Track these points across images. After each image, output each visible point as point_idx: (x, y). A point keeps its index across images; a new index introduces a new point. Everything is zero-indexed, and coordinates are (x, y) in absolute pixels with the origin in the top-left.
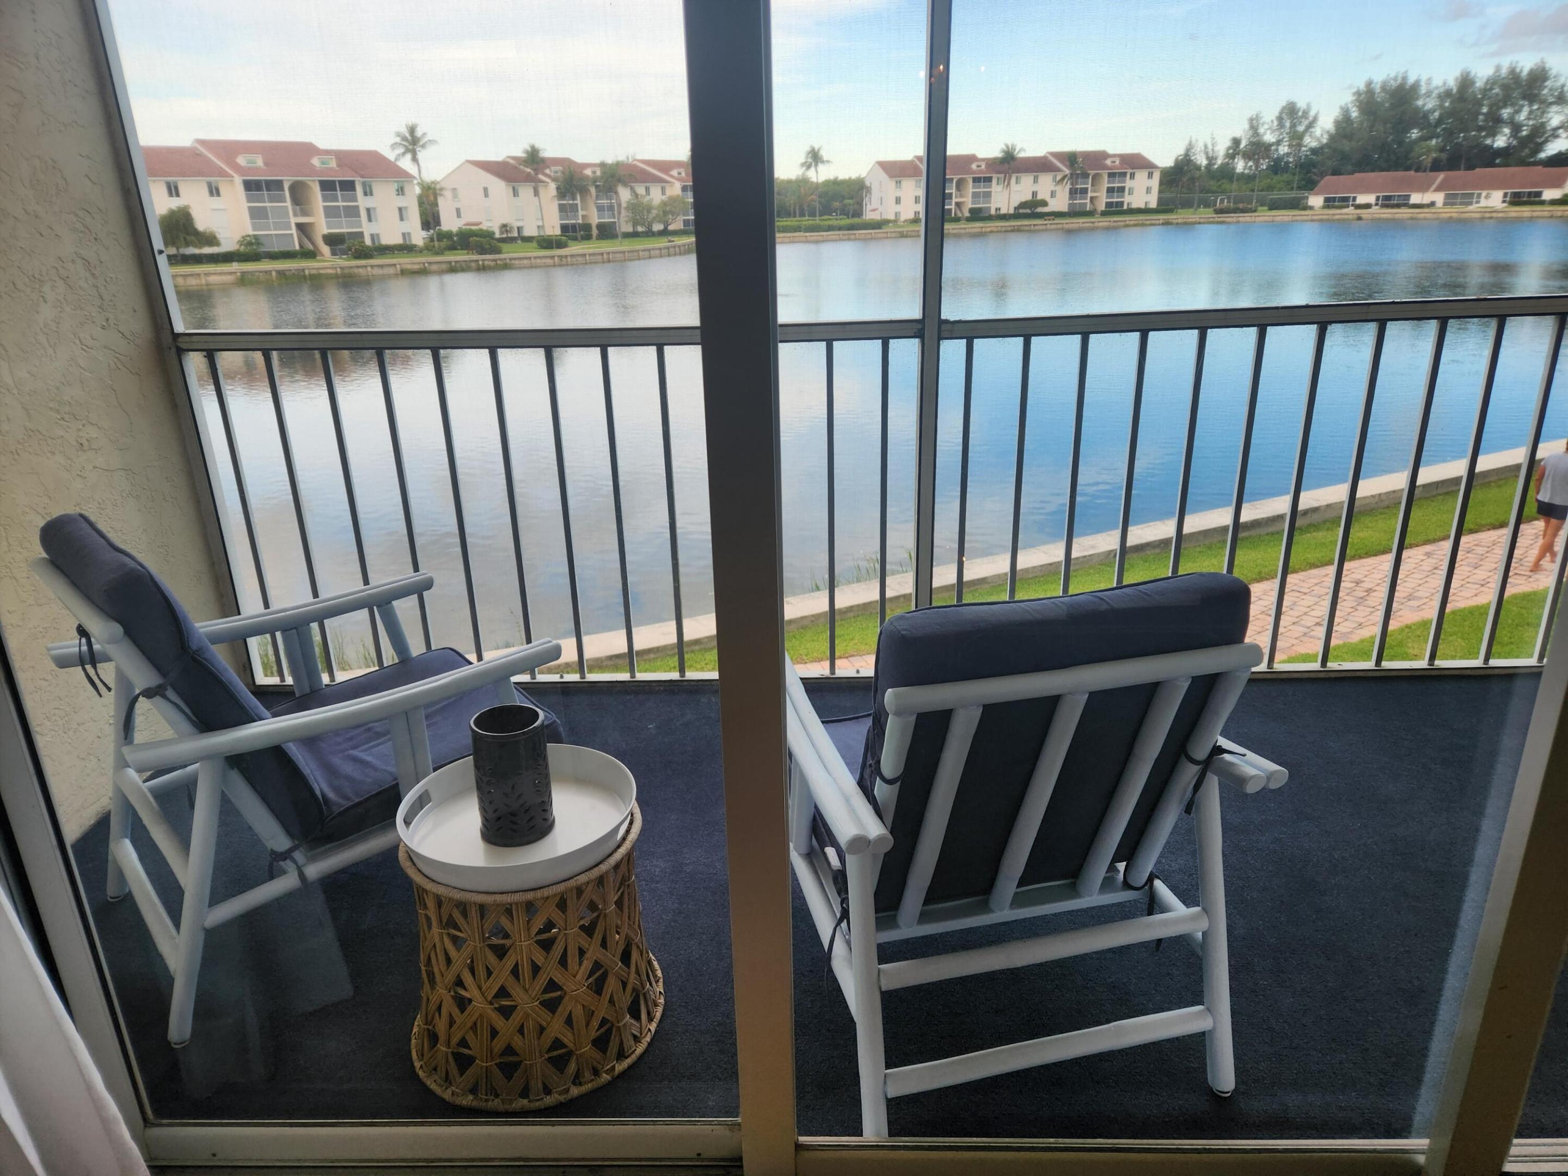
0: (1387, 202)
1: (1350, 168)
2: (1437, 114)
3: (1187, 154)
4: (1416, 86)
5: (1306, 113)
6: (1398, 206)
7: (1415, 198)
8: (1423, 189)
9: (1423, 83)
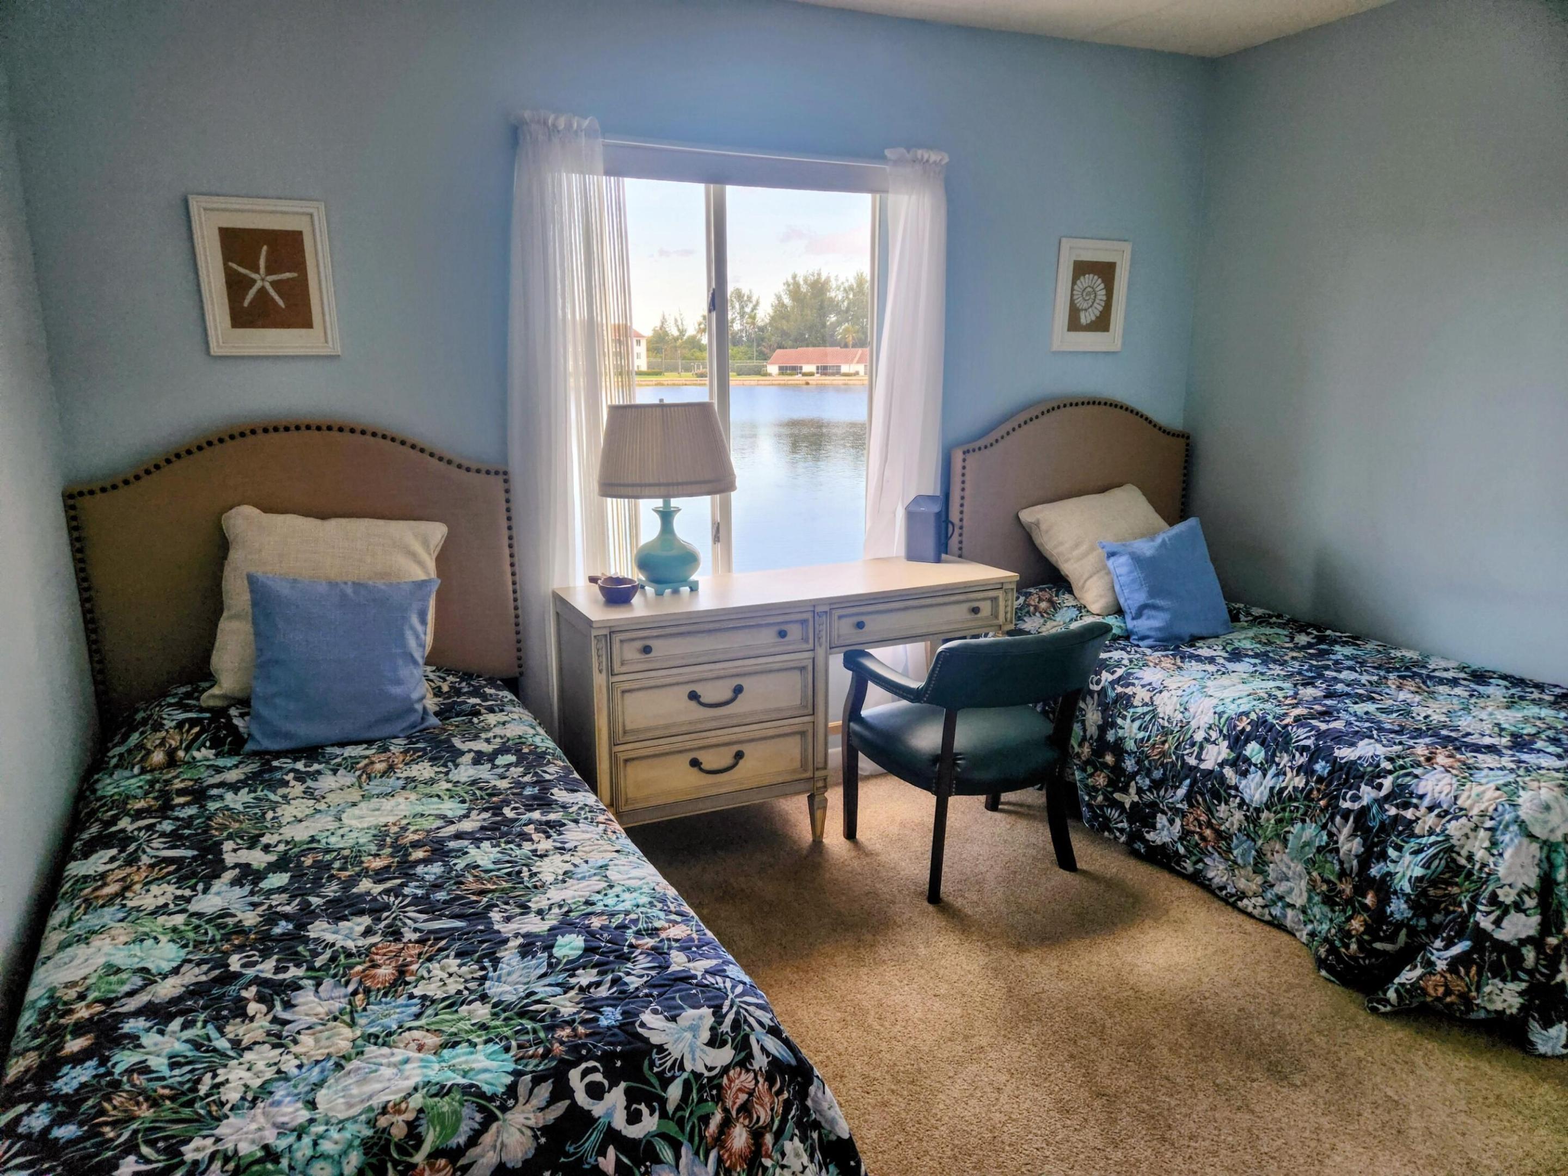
0: (823, 370)
1: (790, 343)
2: (846, 303)
3: (662, 327)
4: (828, 281)
5: (749, 298)
6: (833, 374)
7: (845, 369)
8: (849, 361)
9: (832, 279)
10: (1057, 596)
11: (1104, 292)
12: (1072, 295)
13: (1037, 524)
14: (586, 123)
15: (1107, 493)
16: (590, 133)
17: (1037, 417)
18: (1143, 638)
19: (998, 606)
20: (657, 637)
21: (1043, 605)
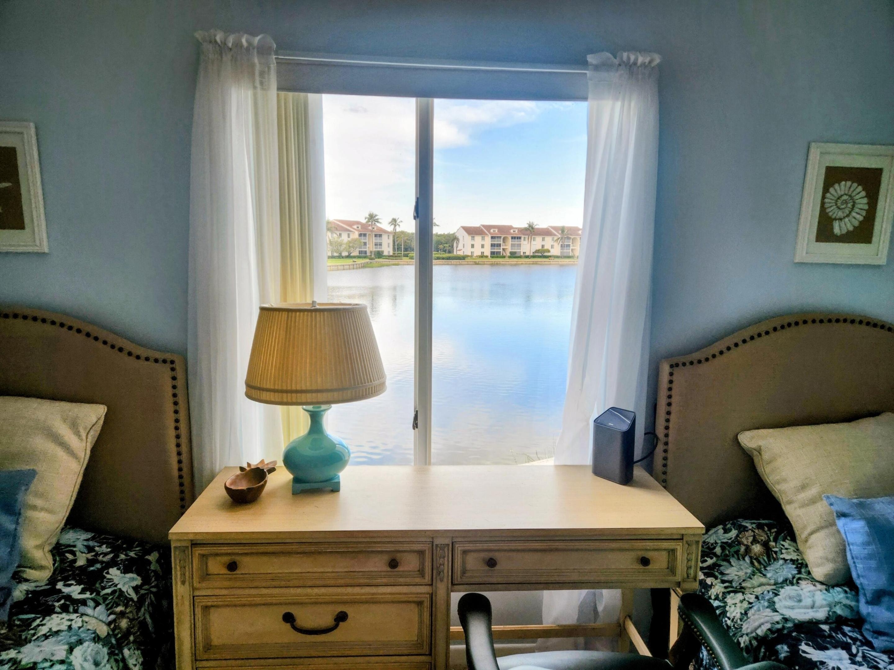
10: (775, 540)
11: (865, 201)
12: (823, 204)
13: (759, 450)
14: (256, 40)
15: (853, 424)
16: (263, 51)
17: (767, 333)
18: (878, 633)
19: (675, 559)
20: (246, 554)
21: (757, 548)
